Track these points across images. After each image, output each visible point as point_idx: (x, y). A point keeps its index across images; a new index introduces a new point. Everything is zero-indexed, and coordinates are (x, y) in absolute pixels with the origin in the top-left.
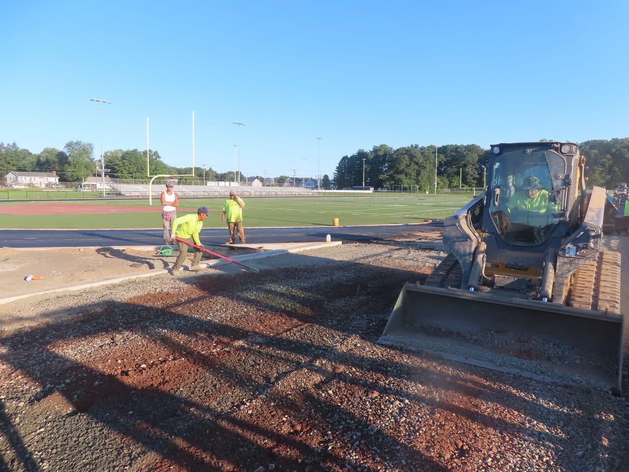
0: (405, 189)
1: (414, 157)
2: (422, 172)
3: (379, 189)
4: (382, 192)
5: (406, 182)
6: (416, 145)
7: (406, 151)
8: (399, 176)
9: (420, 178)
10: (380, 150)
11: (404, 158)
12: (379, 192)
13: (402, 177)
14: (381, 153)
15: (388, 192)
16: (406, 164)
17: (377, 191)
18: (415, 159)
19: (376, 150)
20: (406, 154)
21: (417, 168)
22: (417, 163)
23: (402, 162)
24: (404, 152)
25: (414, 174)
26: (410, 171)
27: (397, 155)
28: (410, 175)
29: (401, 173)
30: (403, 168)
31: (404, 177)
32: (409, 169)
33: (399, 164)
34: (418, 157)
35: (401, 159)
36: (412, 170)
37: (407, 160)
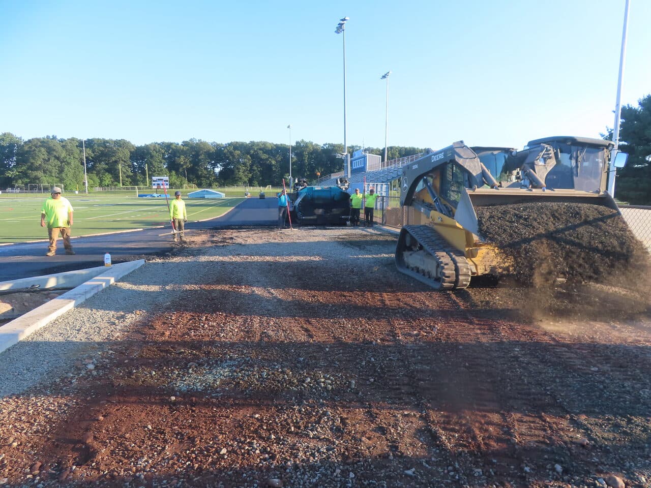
0: (45, 189)
1: (54, 150)
2: (66, 168)
3: (9, 190)
4: (12, 192)
5: (45, 181)
6: (53, 136)
8: (35, 173)
9: (64, 175)
10: (3, 140)
11: (40, 151)
12: (8, 192)
13: (39, 174)
14: (5, 144)
15: (21, 192)
16: (43, 159)
17: (6, 192)
18: (55, 153)
20: (42, 146)
21: (59, 163)
22: (58, 158)
23: (38, 156)
24: (39, 144)
25: (55, 171)
26: (50, 167)
27: (30, 148)
28: (51, 172)
29: (37, 169)
30: (40, 163)
31: (42, 174)
32: (48, 165)
33: (34, 159)
34: (59, 151)
35: (36, 152)
36: (52, 166)
37: (44, 153)
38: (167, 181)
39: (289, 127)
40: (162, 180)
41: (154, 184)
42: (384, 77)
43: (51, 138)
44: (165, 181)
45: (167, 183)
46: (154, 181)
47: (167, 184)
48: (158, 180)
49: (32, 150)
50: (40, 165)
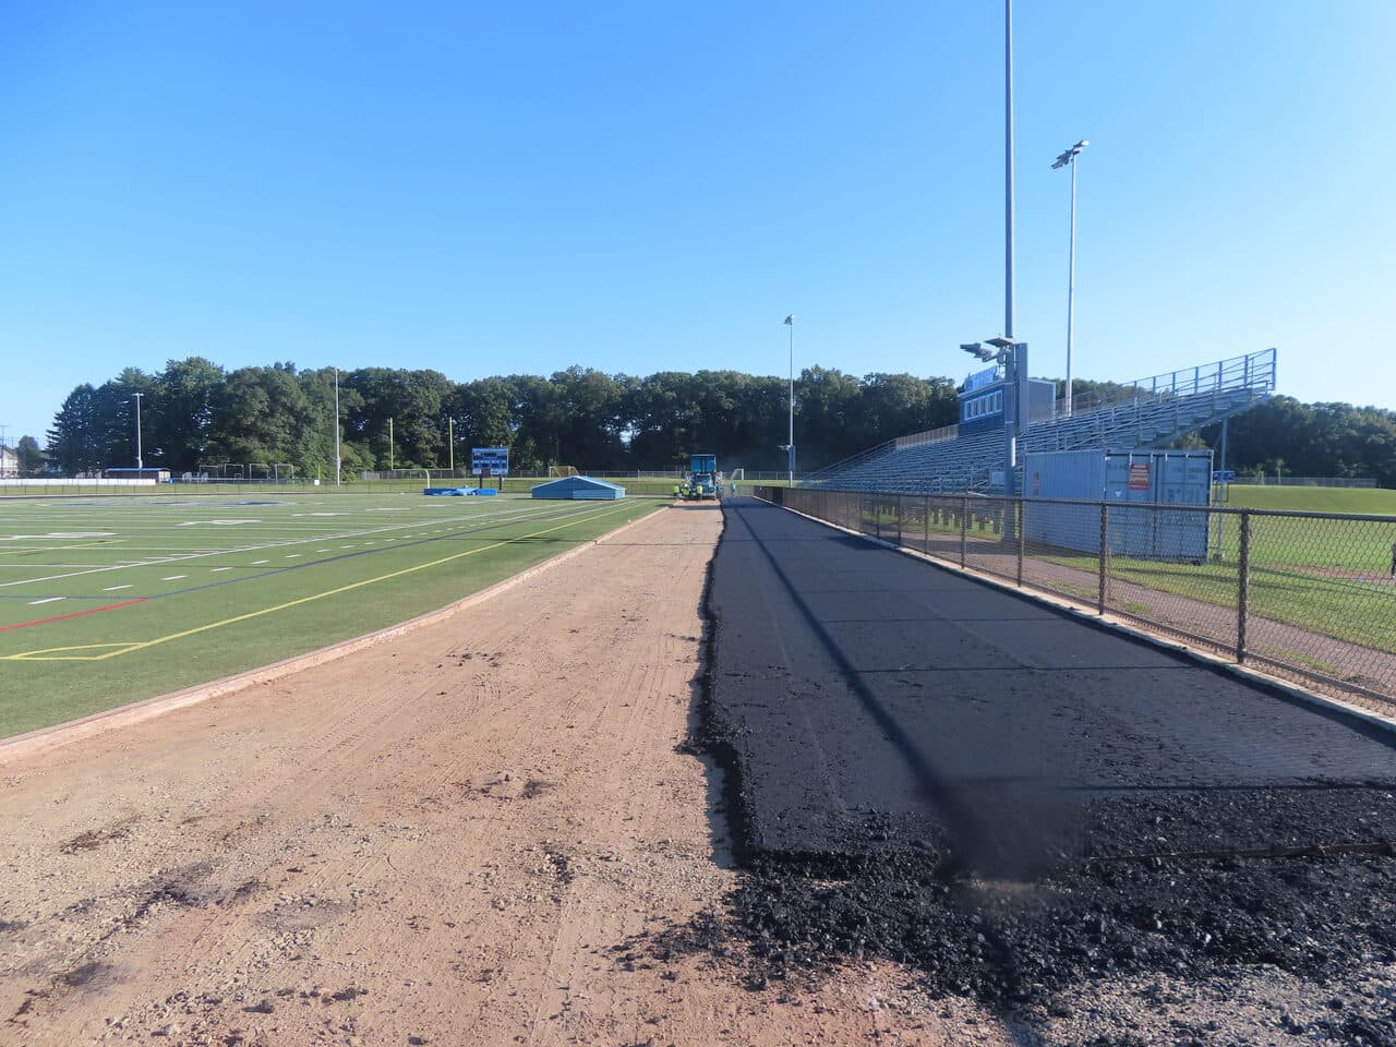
0: (259, 476)
1: (284, 393)
2: (306, 430)
3: (187, 476)
4: (194, 482)
5: (261, 454)
6: (287, 364)
7: (259, 377)
8: (242, 442)
9: (301, 447)
10: (186, 372)
11: (254, 395)
12: (187, 482)
13: (253, 444)
14: (190, 383)
15: (210, 482)
16: (260, 412)
17: (180, 482)
18: (284, 399)
19: (175, 374)
20: (261, 385)
21: (292, 420)
22: (291, 410)
23: (249, 406)
24: (255, 379)
25: (283, 435)
26: (273, 428)
27: (236, 388)
28: (274, 439)
29: (248, 432)
30: (253, 420)
31: (257, 443)
32: (270, 424)
33: (241, 411)
34: (294, 395)
35: (247, 397)
36: (278, 426)
37: (263, 399)
38: (504, 458)
39: (788, 320)
40: (493, 455)
41: (476, 466)
42: (1064, 159)
43: (284, 367)
44: (499, 458)
45: (504, 462)
46: (476, 458)
47: (504, 466)
48: (487, 454)
49: (240, 392)
50: (254, 424)
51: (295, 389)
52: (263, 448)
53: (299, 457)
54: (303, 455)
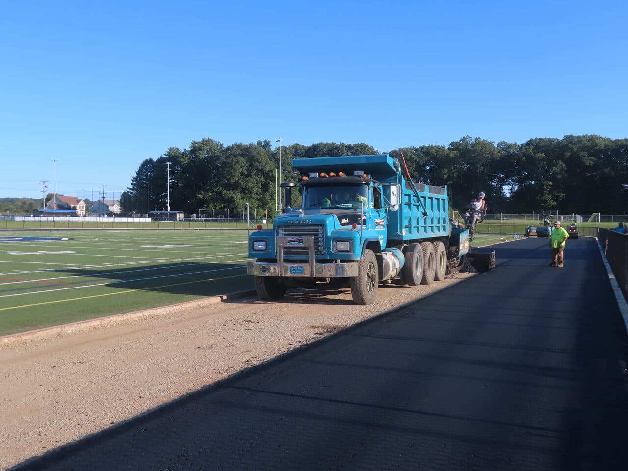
1: (257, 161)
3: (194, 217)
4: (197, 221)
6: (265, 141)
7: (241, 150)
8: (230, 194)
9: (268, 197)
10: (200, 149)
11: (238, 163)
12: (193, 220)
13: (237, 195)
14: (202, 155)
15: (205, 221)
16: (241, 173)
17: (190, 220)
18: (257, 164)
19: (195, 149)
20: (242, 155)
21: (263, 179)
22: (262, 172)
23: (235, 169)
24: (239, 152)
25: (257, 189)
26: (250, 185)
27: (227, 157)
28: (251, 193)
29: (235, 186)
30: (237, 179)
31: (239, 195)
32: (248, 182)
33: (229, 173)
34: (264, 161)
35: (233, 163)
36: (253, 183)
37: (243, 165)
43: (263, 144)
49: (229, 161)
50: (237, 182)
51: (264, 158)
52: (243, 198)
53: (266, 204)
54: (269, 203)
